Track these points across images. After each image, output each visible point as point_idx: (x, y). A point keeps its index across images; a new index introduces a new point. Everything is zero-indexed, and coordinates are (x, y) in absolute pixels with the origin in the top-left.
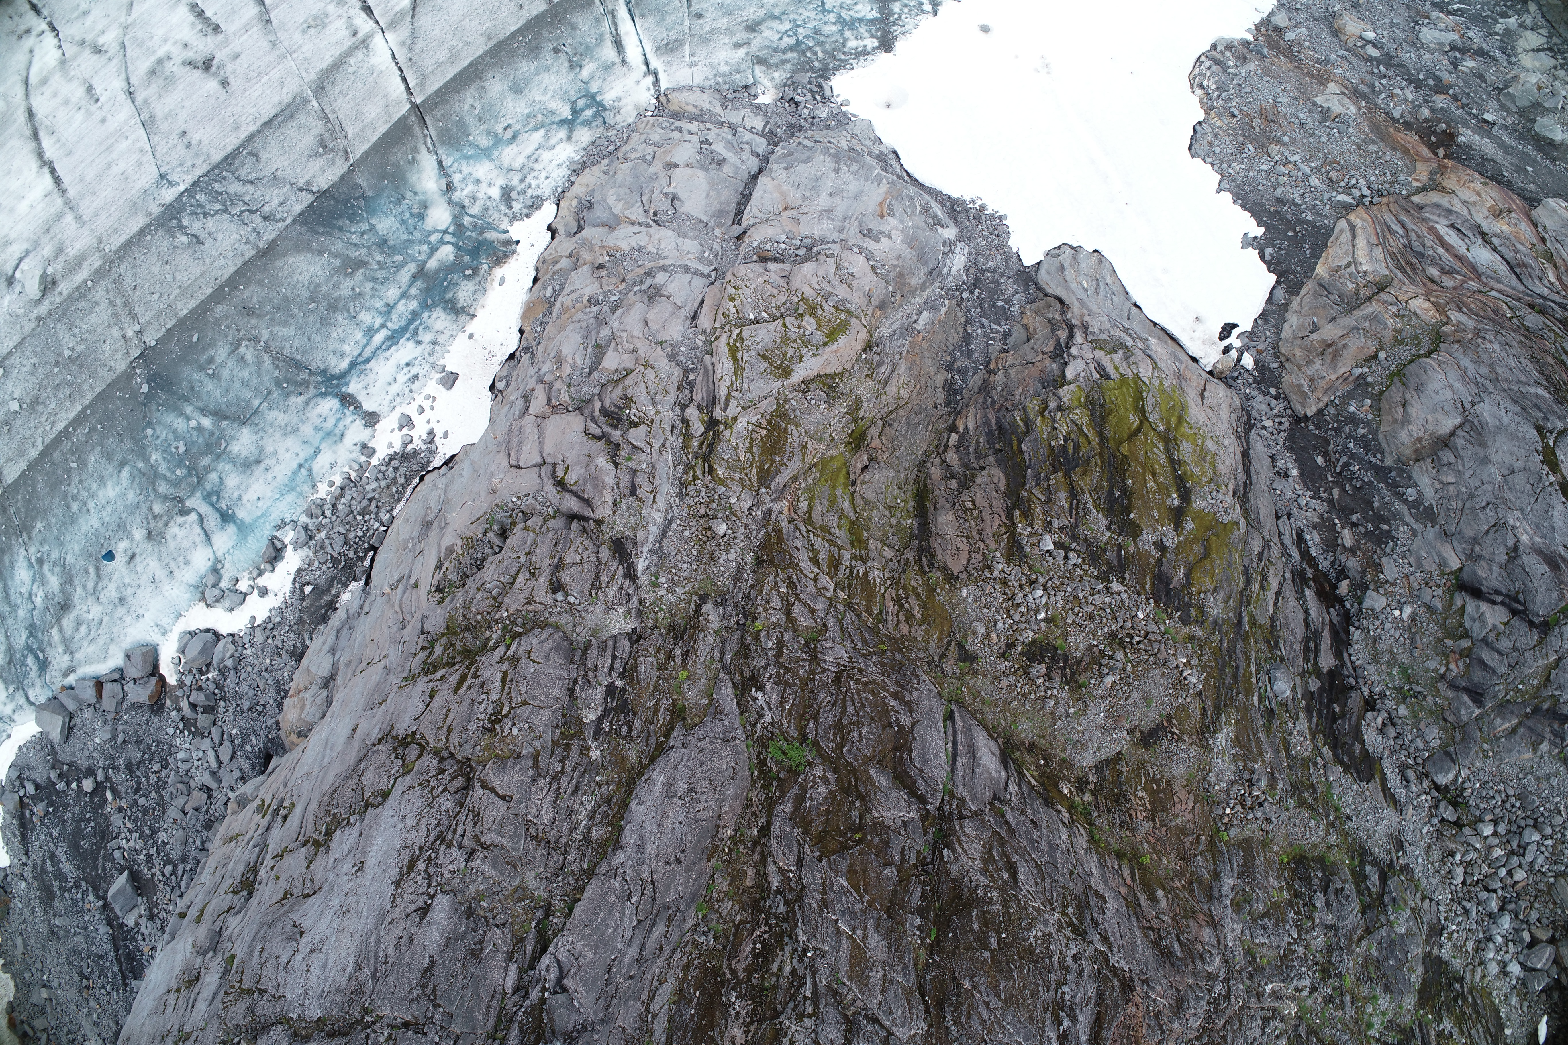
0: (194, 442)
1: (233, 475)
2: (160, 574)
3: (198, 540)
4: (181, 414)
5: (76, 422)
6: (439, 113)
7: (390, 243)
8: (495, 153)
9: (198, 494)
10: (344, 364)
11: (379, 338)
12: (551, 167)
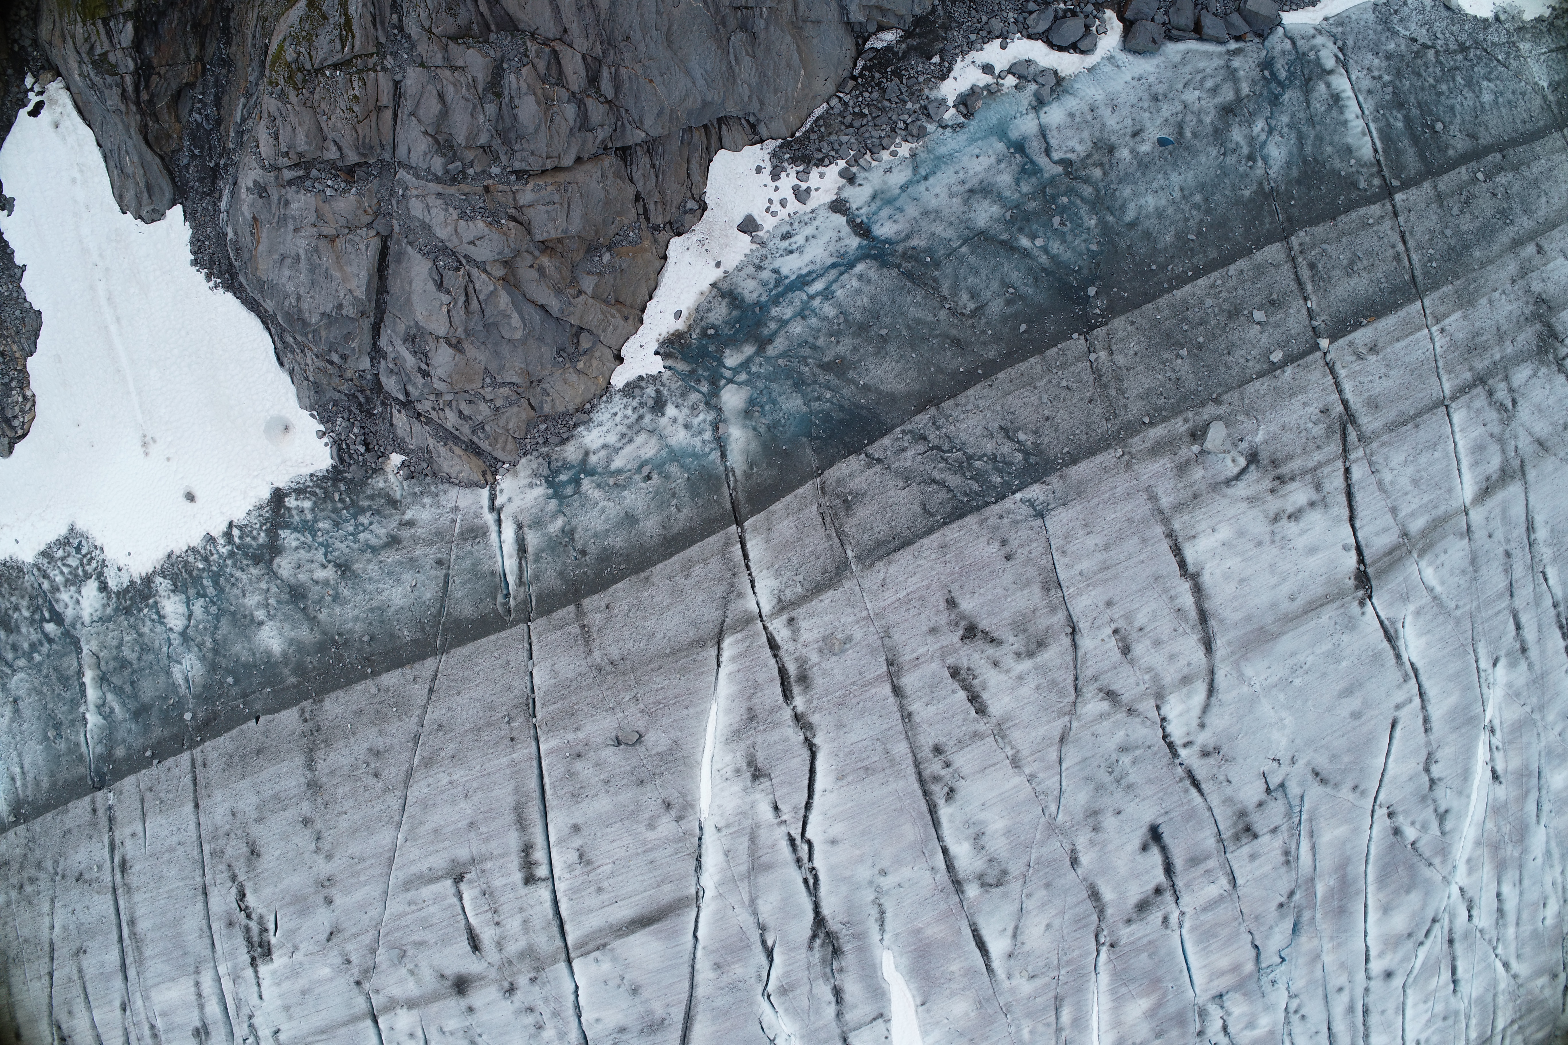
0: (1044, 226)
1: (1002, 184)
2: (1105, 112)
3: (1055, 133)
4: (1053, 258)
5: (1182, 280)
6: (715, 511)
7: (790, 382)
8: (663, 453)
9: (1046, 175)
10: (860, 267)
11: (818, 286)
12: (609, 425)
